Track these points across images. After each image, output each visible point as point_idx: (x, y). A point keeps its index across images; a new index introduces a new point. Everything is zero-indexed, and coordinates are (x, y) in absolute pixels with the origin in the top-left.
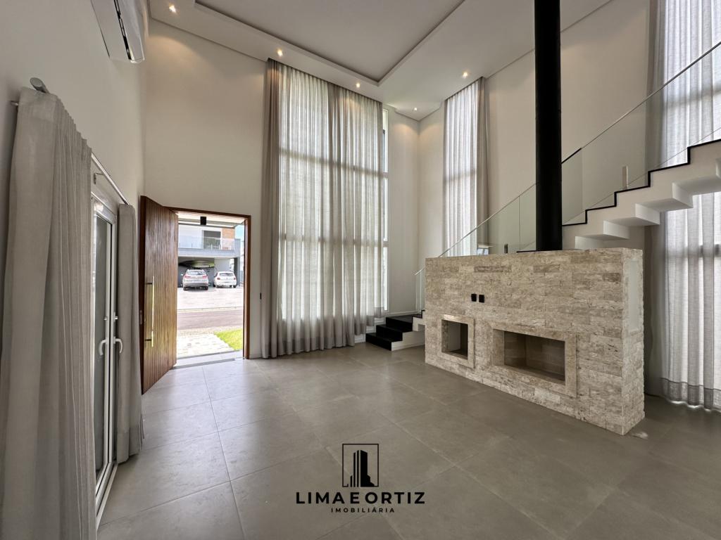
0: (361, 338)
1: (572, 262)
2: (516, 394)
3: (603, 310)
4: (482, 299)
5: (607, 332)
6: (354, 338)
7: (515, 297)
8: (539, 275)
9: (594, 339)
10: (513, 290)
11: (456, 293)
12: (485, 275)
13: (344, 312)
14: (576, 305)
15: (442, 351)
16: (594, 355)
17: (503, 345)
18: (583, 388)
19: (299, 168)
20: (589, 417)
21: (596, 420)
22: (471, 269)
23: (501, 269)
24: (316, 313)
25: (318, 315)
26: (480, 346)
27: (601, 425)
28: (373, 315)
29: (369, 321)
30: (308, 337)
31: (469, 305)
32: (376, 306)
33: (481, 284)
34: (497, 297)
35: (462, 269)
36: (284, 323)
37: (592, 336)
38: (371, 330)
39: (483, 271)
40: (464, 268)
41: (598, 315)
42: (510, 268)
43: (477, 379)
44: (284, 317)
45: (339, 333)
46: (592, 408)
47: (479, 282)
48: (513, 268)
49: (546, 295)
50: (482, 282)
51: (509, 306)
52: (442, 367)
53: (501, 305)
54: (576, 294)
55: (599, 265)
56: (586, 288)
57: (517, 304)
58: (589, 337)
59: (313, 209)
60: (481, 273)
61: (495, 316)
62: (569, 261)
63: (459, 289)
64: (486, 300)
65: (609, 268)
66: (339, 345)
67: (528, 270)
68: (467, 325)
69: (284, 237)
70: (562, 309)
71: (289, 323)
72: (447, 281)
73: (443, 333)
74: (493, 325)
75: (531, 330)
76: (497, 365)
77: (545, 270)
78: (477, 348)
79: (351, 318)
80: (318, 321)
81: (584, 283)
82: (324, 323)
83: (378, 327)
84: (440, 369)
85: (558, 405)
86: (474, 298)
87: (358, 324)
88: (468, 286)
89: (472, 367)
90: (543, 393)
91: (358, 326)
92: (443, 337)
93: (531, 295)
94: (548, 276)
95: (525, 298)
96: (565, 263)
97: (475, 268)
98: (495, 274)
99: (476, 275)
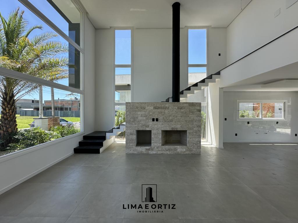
1: (189, 106)
2: (171, 153)
3: (197, 120)
4: (157, 120)
5: (197, 127)
7: (170, 118)
8: (179, 110)
10: (170, 116)
11: (144, 118)
14: (190, 119)
15: (136, 146)
16: (194, 134)
20: (193, 152)
21: (195, 152)
22: (152, 108)
23: (165, 108)
26: (156, 139)
31: (151, 123)
34: (163, 119)
35: (147, 108)
37: (194, 128)
40: (149, 107)
41: (196, 122)
42: (169, 107)
43: (155, 153)
46: (194, 149)
49: (181, 117)
50: (157, 113)
51: (168, 122)
52: (136, 153)
53: (165, 121)
54: (190, 116)
55: (196, 107)
56: (193, 114)
57: (171, 121)
60: (157, 110)
61: (163, 126)
63: (146, 116)
64: (159, 120)
65: (198, 108)
67: (175, 109)
68: (151, 131)
70: (186, 121)
72: (139, 113)
77: (181, 109)
81: (192, 112)
85: (184, 152)
86: (153, 120)
88: (151, 115)
89: (153, 148)
90: (180, 149)
93: (176, 117)
95: (174, 118)
96: (187, 106)
97: (154, 108)
98: (163, 110)
99: (154, 110)
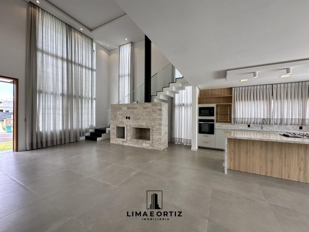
0: (83, 138)
1: (152, 106)
2: (138, 147)
3: (158, 119)
4: (129, 118)
5: (159, 125)
6: (80, 138)
7: (138, 117)
8: (145, 110)
9: (156, 127)
10: (138, 115)
11: (121, 117)
12: (130, 110)
13: (75, 127)
14: (153, 118)
15: (117, 138)
16: (156, 131)
17: (135, 132)
18: (154, 141)
19: (49, 60)
20: (155, 148)
21: (156, 149)
22: (126, 108)
23: (135, 108)
25: (61, 128)
26: (129, 133)
27: (157, 150)
28: (89, 128)
29: (87, 131)
31: (125, 120)
32: (90, 124)
33: (129, 113)
34: (133, 117)
35: (123, 108)
38: (88, 134)
39: (129, 109)
40: (124, 108)
41: (157, 120)
42: (137, 108)
43: (127, 145)
44: (41, 130)
45: (72, 136)
46: (156, 146)
47: (128, 112)
48: (138, 108)
49: (146, 115)
50: (129, 112)
51: (137, 120)
52: (116, 143)
53: (134, 120)
54: (153, 115)
55: (157, 107)
56: (155, 113)
57: (139, 119)
58: (155, 126)
59: (57, 80)
60: (129, 110)
61: (133, 123)
62: (151, 106)
63: (122, 115)
64: (130, 118)
65: (159, 107)
66: (72, 141)
67: (142, 108)
68: (124, 127)
69: (41, 92)
70: (149, 119)
71: (44, 132)
72: (118, 112)
73: (117, 131)
74: (132, 126)
75: (142, 126)
76: (134, 139)
77: (146, 108)
78: (128, 134)
79: (78, 129)
80: (61, 132)
81: (154, 112)
82: (63, 133)
83: (91, 133)
84: (116, 144)
85: (148, 147)
86: (127, 118)
87: (82, 132)
88: (125, 114)
89: (126, 141)
90: (145, 144)
92: (117, 133)
93: (142, 116)
94: (147, 110)
95: (141, 117)
96: (150, 106)
97: (127, 108)
98: (133, 110)
99: (127, 110)
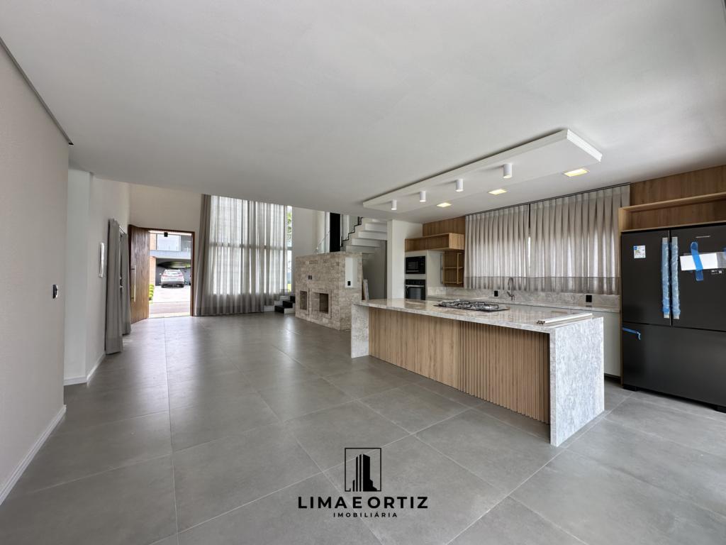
0: (272, 308)
6: (265, 308)
13: (258, 291)
24: (237, 291)
25: (239, 292)
28: (278, 293)
29: (276, 297)
30: (231, 305)
32: (281, 288)
36: (215, 296)
38: (279, 303)
44: (215, 292)
45: (254, 303)
66: (253, 311)
69: (215, 245)
71: (218, 296)
73: (301, 299)
79: (263, 295)
80: (239, 296)
82: (243, 297)
83: (284, 302)
87: (268, 298)
91: (268, 300)
92: (301, 301)
